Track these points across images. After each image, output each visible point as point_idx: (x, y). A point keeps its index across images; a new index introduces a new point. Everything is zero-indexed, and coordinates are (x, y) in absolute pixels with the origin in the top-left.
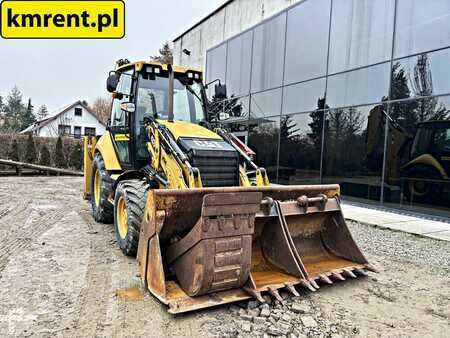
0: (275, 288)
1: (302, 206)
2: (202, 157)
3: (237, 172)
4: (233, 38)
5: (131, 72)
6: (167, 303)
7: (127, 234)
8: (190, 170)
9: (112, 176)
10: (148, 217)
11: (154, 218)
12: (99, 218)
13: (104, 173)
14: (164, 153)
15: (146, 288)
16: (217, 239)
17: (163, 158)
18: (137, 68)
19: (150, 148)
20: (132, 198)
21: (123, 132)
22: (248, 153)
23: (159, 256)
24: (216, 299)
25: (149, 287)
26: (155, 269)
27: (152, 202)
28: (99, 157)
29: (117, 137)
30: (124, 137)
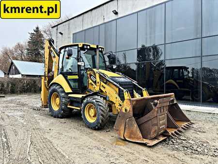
0: (173, 132)
2: (122, 85)
4: (87, 29)
6: (145, 142)
7: (98, 120)
8: (125, 90)
9: (69, 95)
10: (126, 110)
11: (131, 110)
12: (60, 116)
13: (63, 94)
14: (103, 84)
15: (125, 140)
16: (160, 116)
17: (102, 86)
18: (80, 46)
19: (90, 81)
20: (100, 104)
21: (76, 75)
22: (135, 82)
23: (136, 125)
24: (158, 139)
25: (127, 139)
26: (132, 131)
27: (129, 104)
28: (59, 87)
29: (69, 77)
30: (76, 77)
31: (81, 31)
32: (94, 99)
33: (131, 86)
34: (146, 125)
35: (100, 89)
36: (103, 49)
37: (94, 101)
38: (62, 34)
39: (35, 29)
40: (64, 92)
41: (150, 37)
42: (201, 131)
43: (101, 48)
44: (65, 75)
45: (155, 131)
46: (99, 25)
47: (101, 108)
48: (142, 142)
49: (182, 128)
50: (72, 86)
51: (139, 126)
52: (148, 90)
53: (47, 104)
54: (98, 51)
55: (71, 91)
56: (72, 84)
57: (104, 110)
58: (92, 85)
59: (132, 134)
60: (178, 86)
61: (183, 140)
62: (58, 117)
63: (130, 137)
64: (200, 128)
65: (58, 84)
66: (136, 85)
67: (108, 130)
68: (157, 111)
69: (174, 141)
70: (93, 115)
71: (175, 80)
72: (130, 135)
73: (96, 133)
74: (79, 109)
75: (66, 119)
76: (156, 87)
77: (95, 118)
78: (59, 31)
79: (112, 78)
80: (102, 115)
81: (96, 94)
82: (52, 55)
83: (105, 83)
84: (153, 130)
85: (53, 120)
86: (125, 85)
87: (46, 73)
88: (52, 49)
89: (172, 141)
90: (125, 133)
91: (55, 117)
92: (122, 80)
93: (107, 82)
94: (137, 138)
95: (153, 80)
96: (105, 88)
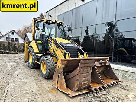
0: (97, 87)
1: (101, 63)
2: (68, 49)
3: (78, 53)
4: (65, 13)
5: (43, 22)
6: (68, 93)
7: (46, 72)
9: (37, 54)
11: (62, 67)
12: (32, 67)
14: (55, 47)
15: (58, 89)
16: (83, 74)
18: (45, 21)
19: (50, 45)
20: (48, 61)
21: (41, 41)
23: (64, 79)
24: (81, 92)
25: (59, 89)
26: (62, 83)
28: (32, 48)
29: (38, 42)
30: (41, 42)
31: (62, 14)
32: (46, 58)
33: (76, 50)
35: (54, 51)
37: (45, 59)
39: (40, 14)
40: (34, 52)
42: (126, 88)
46: (72, 10)
47: (49, 64)
48: (66, 93)
50: (40, 48)
55: (38, 52)
58: (51, 48)
59: (61, 85)
63: (60, 88)
70: (45, 69)
74: (39, 63)
75: (34, 70)
78: (50, 15)
79: (62, 44)
80: (49, 69)
83: (57, 47)
84: (76, 85)
86: (70, 49)
90: (58, 84)
94: (64, 89)
95: (110, 47)
96: (56, 50)
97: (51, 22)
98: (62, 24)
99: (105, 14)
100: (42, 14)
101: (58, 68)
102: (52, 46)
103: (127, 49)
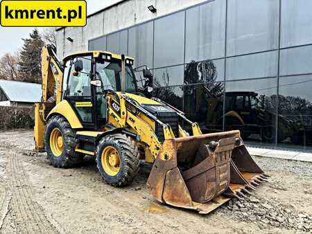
4: (110, 34)
5: (90, 58)
6: (195, 208)
7: (121, 171)
8: (165, 126)
9: (78, 133)
10: (166, 157)
11: (175, 156)
12: (63, 165)
13: (68, 131)
14: (130, 115)
15: (164, 204)
17: (130, 118)
18: (95, 56)
19: (111, 111)
20: (125, 147)
21: (89, 101)
22: (181, 114)
23: (181, 181)
25: (167, 203)
26: (175, 190)
27: (172, 147)
29: (78, 104)
30: (89, 104)
31: (102, 37)
32: (117, 139)
34: (198, 180)
35: (126, 123)
36: (132, 61)
37: (116, 142)
38: (71, 40)
40: (69, 127)
41: (204, 48)
42: (280, 187)
43: (130, 60)
44: (72, 101)
45: (212, 190)
46: (128, 29)
47: (128, 153)
48: (192, 208)
49: (252, 183)
50: (83, 119)
51: (187, 181)
52: (200, 125)
53: (44, 147)
54: (123, 64)
55: (81, 126)
56: (83, 115)
57: (131, 156)
58: (114, 117)
59: (175, 195)
60: (242, 121)
61: (254, 203)
62: (61, 167)
63: (172, 200)
64: (278, 183)
65: (61, 116)
66: (182, 118)
67: (137, 188)
68: (216, 158)
69: (241, 205)
70: (114, 164)
71: (238, 112)
72: (172, 196)
73: (118, 193)
74: (92, 154)
75: (72, 170)
76: (211, 121)
77: (118, 169)
78: (67, 36)
79: (146, 106)
80: (128, 164)
81: (119, 131)
82: (54, 71)
83: (135, 114)
84: (209, 189)
85: (52, 171)
86: (165, 117)
87: (45, 98)
88: (52, 60)
89: (237, 205)
90: (165, 193)
91: (56, 167)
92: (162, 109)
93: (137, 112)
94: (183, 202)
95: (207, 111)
96: (134, 121)
97: (109, 58)
98: (131, 63)
99: (205, 43)
100: (36, 32)
101: (163, 158)
102: (119, 113)
103: (242, 113)
